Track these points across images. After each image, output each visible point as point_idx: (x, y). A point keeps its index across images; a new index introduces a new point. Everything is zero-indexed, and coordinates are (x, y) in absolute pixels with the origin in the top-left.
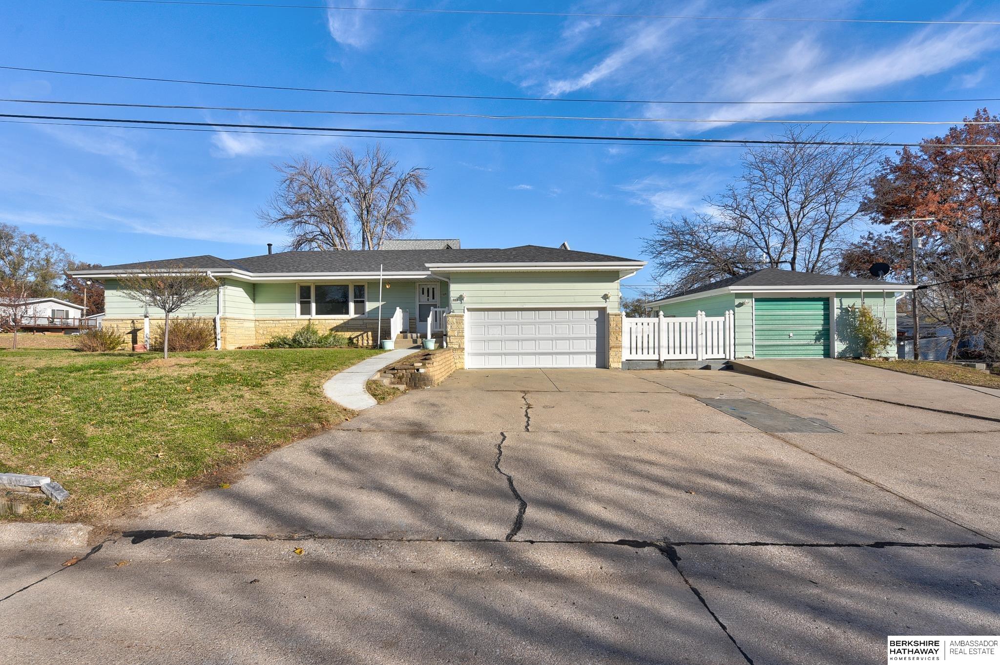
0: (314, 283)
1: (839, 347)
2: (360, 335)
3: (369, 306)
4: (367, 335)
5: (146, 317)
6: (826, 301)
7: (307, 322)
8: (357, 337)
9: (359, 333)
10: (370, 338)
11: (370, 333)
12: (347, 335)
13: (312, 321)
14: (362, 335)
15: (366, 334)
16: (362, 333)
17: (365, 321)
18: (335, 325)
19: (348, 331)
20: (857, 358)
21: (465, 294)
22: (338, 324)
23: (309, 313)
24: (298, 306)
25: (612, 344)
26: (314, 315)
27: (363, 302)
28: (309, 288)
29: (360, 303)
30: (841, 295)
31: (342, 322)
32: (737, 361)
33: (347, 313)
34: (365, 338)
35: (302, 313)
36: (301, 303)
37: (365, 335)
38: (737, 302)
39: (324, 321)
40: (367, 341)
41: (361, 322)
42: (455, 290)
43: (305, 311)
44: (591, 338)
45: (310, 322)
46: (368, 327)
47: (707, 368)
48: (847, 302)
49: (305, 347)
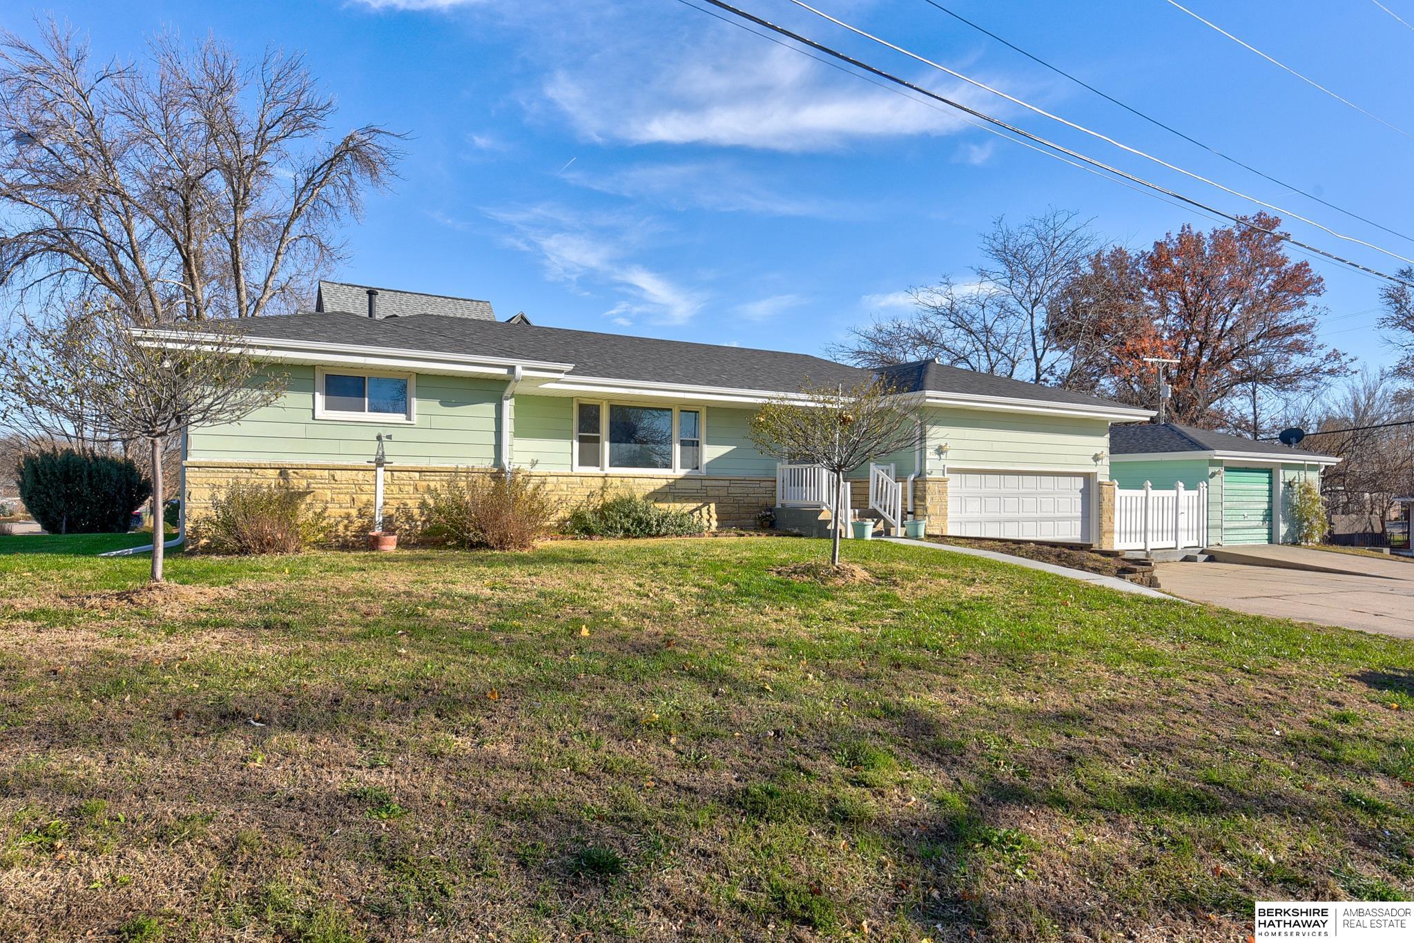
0: (609, 400)
1: (1283, 529)
2: (695, 510)
3: (710, 453)
4: (708, 510)
5: (380, 462)
6: (1269, 471)
7: (599, 482)
8: (691, 512)
9: (692, 506)
10: (715, 516)
11: (713, 506)
12: (675, 508)
13: (609, 480)
14: (699, 509)
15: (706, 507)
16: (700, 504)
17: (706, 483)
18: (652, 490)
19: (674, 501)
20: (1294, 544)
21: (951, 444)
22: (657, 488)
23: (596, 462)
24: (576, 444)
25: (1105, 527)
26: (609, 470)
27: (696, 444)
28: (597, 408)
29: (691, 444)
30: (1286, 467)
31: (664, 482)
32: (1210, 548)
33: (668, 465)
34: (706, 516)
35: (582, 463)
36: (582, 440)
37: (704, 510)
38: (1211, 470)
39: (631, 480)
40: (708, 521)
41: (697, 484)
42: (937, 435)
43: (589, 457)
44: (1075, 518)
45: (605, 481)
46: (711, 493)
47: (1186, 559)
48: (1290, 475)
49: (658, 535)
